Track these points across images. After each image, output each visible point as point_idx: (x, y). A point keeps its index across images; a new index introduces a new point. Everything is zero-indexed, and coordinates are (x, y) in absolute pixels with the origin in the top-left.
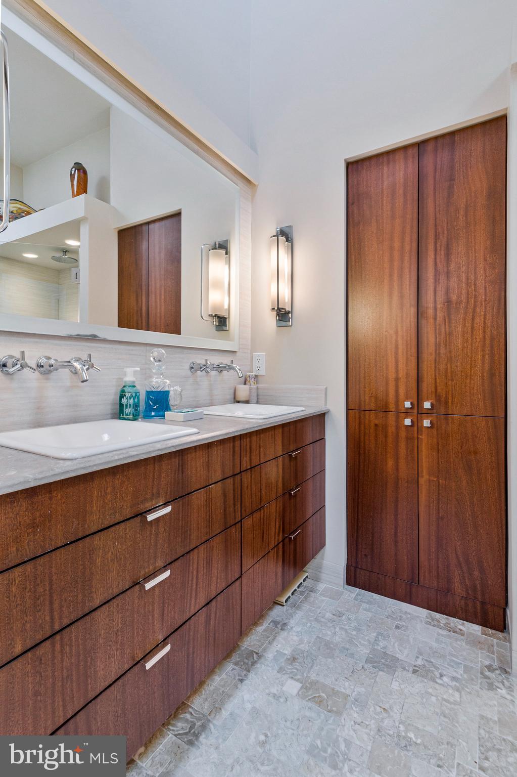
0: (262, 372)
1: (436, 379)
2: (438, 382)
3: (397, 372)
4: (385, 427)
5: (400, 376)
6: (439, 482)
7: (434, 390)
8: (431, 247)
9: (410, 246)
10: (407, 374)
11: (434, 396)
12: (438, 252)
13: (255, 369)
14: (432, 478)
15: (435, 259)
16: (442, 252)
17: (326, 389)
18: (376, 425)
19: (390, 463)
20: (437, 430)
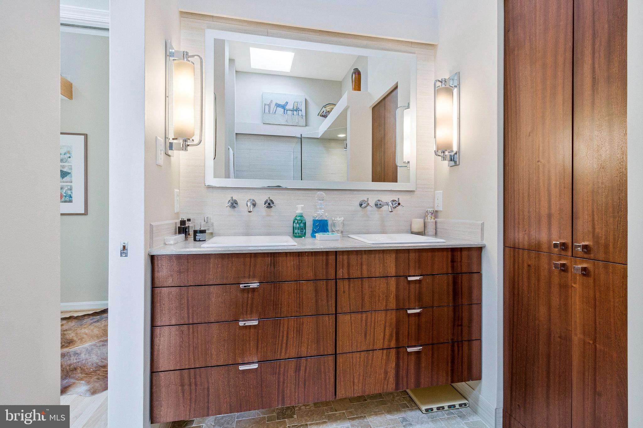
0: (440, 209)
1: (593, 215)
2: (596, 219)
3: (550, 207)
4: (538, 269)
5: (553, 211)
6: (596, 346)
7: (590, 229)
8: (588, 51)
9: (564, 58)
10: (561, 210)
11: (591, 236)
12: (597, 55)
13: (436, 205)
14: (587, 340)
15: (593, 64)
16: (602, 54)
17: (483, 224)
18: (529, 266)
19: (543, 310)
20: (594, 279)
